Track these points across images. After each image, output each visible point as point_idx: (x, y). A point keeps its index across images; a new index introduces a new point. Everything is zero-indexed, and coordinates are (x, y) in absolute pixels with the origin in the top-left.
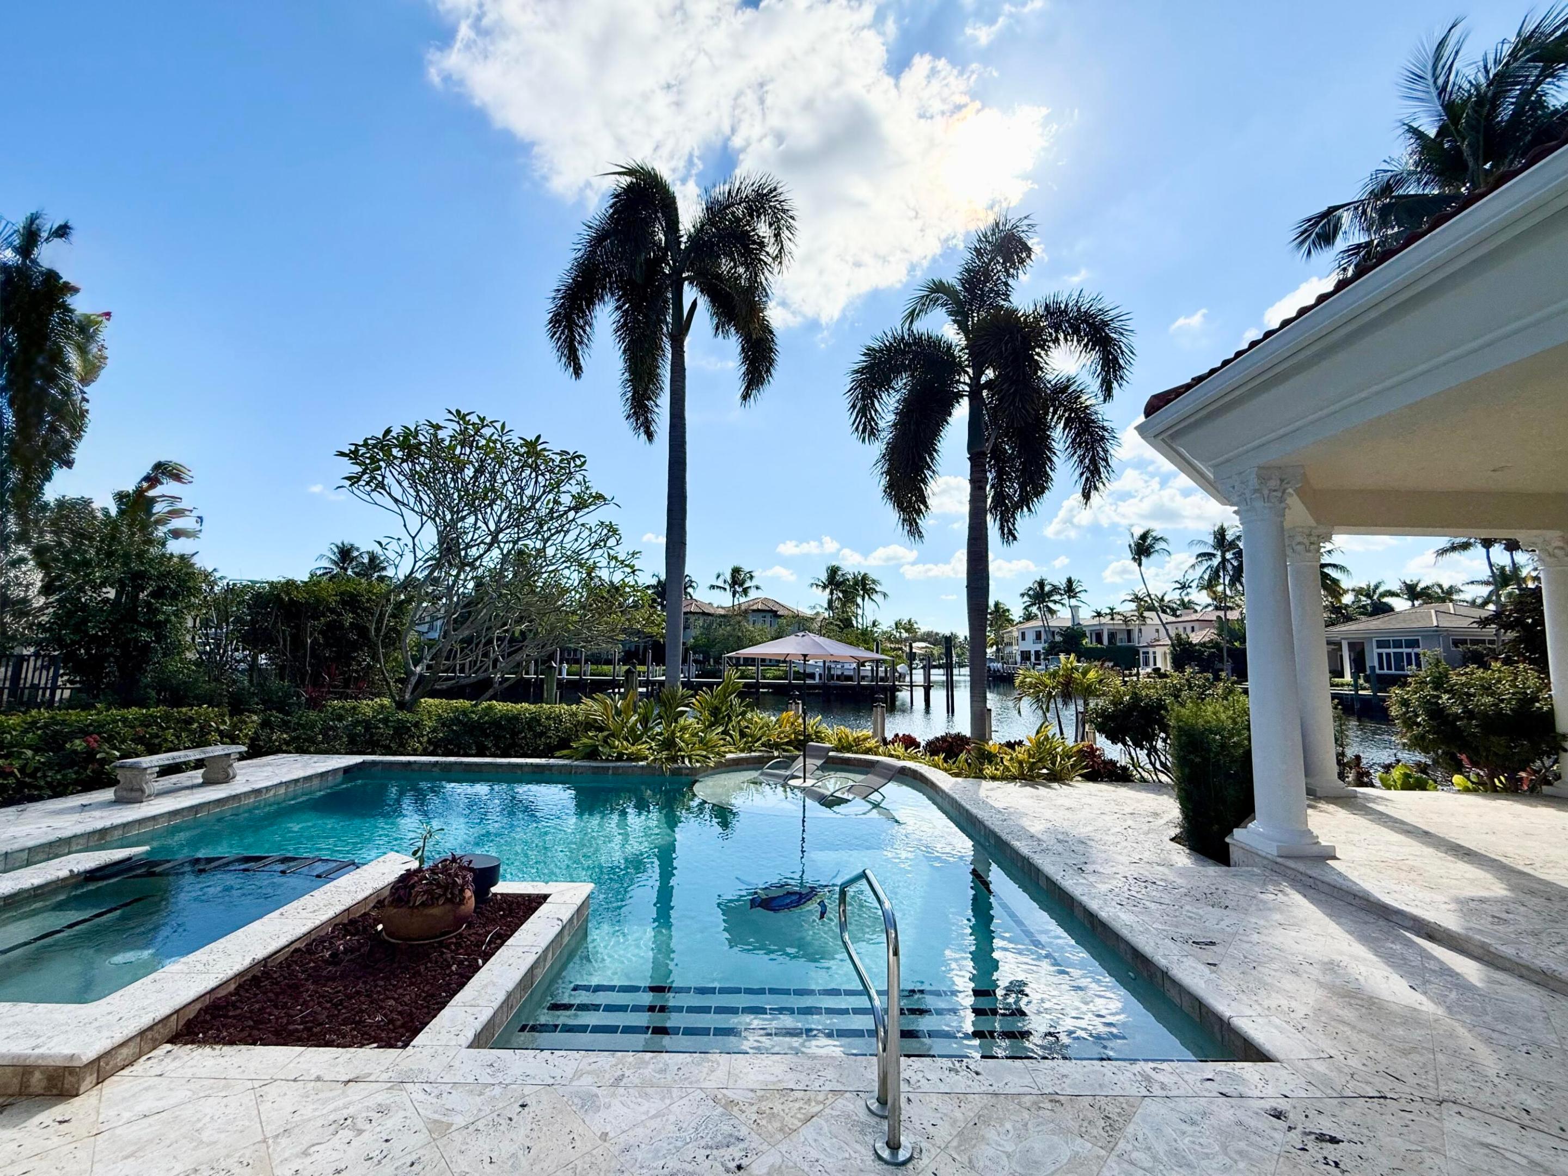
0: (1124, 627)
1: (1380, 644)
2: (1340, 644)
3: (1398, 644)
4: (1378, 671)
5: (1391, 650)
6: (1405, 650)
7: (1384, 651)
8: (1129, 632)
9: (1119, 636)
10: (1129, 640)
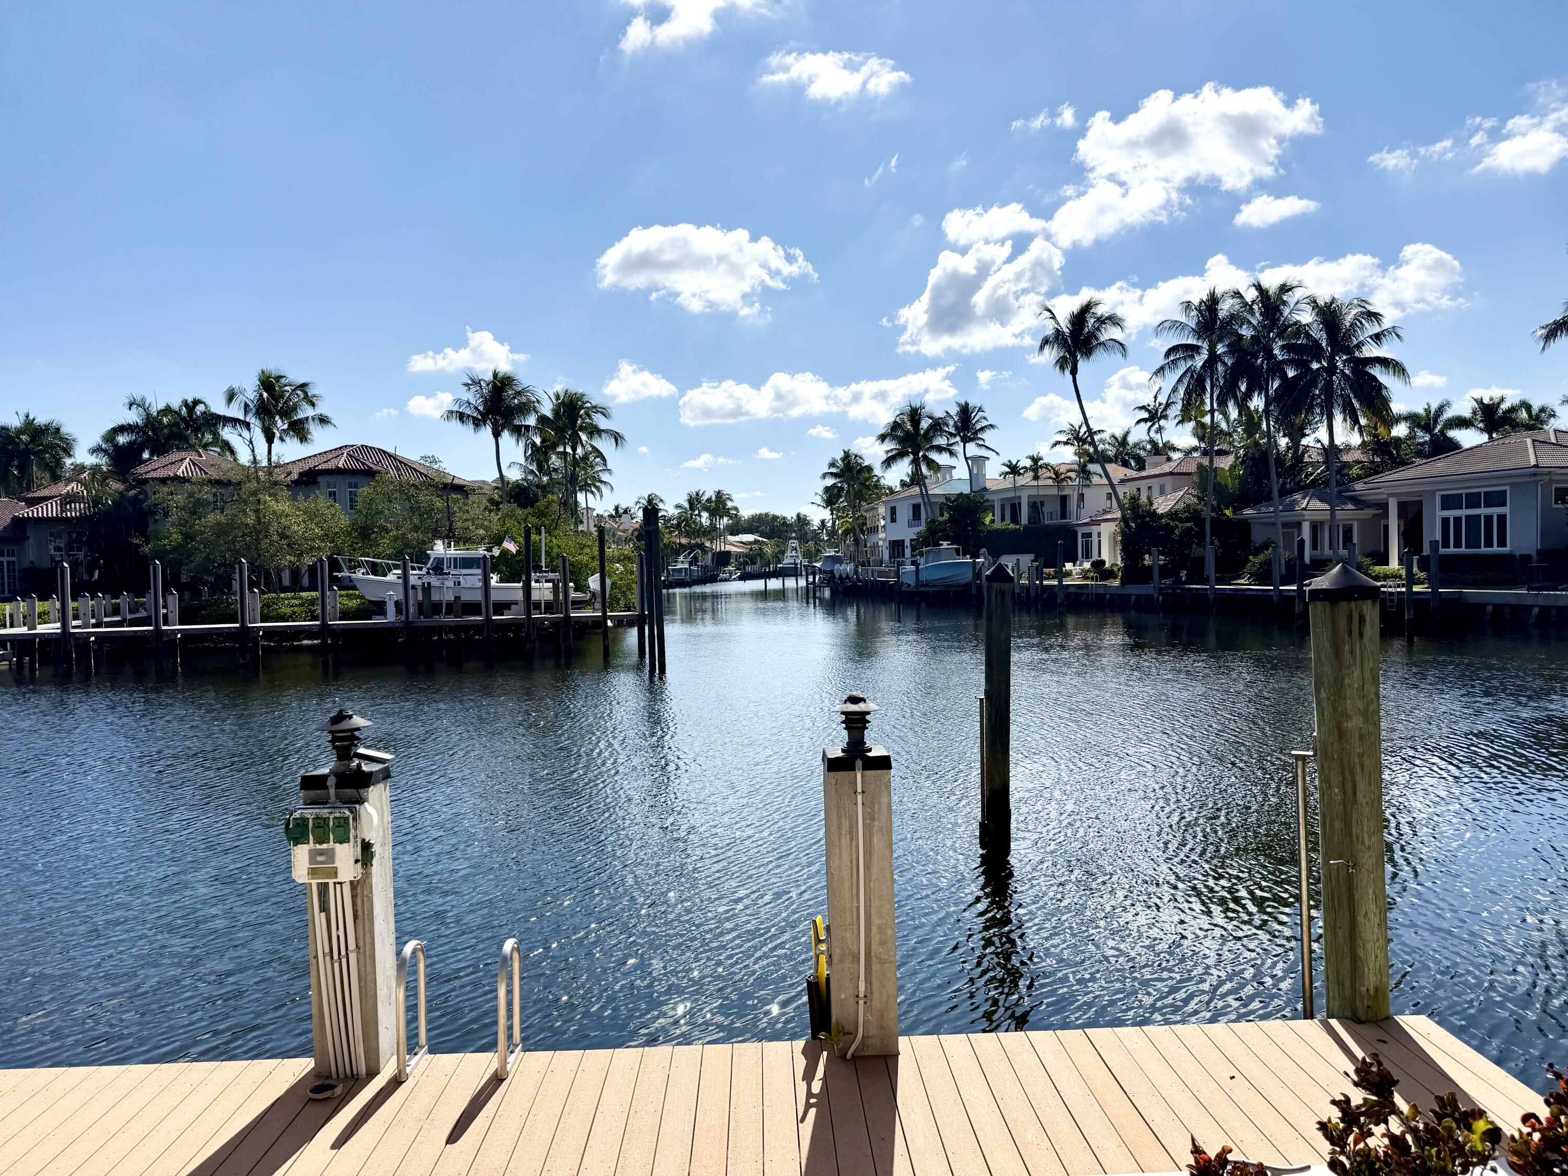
0: (1054, 492)
1: (1449, 502)
2: (1384, 506)
3: (1473, 501)
4: (1442, 551)
5: (1463, 513)
6: (1483, 511)
7: (1451, 514)
8: (1064, 500)
9: (1046, 509)
10: (1064, 515)
